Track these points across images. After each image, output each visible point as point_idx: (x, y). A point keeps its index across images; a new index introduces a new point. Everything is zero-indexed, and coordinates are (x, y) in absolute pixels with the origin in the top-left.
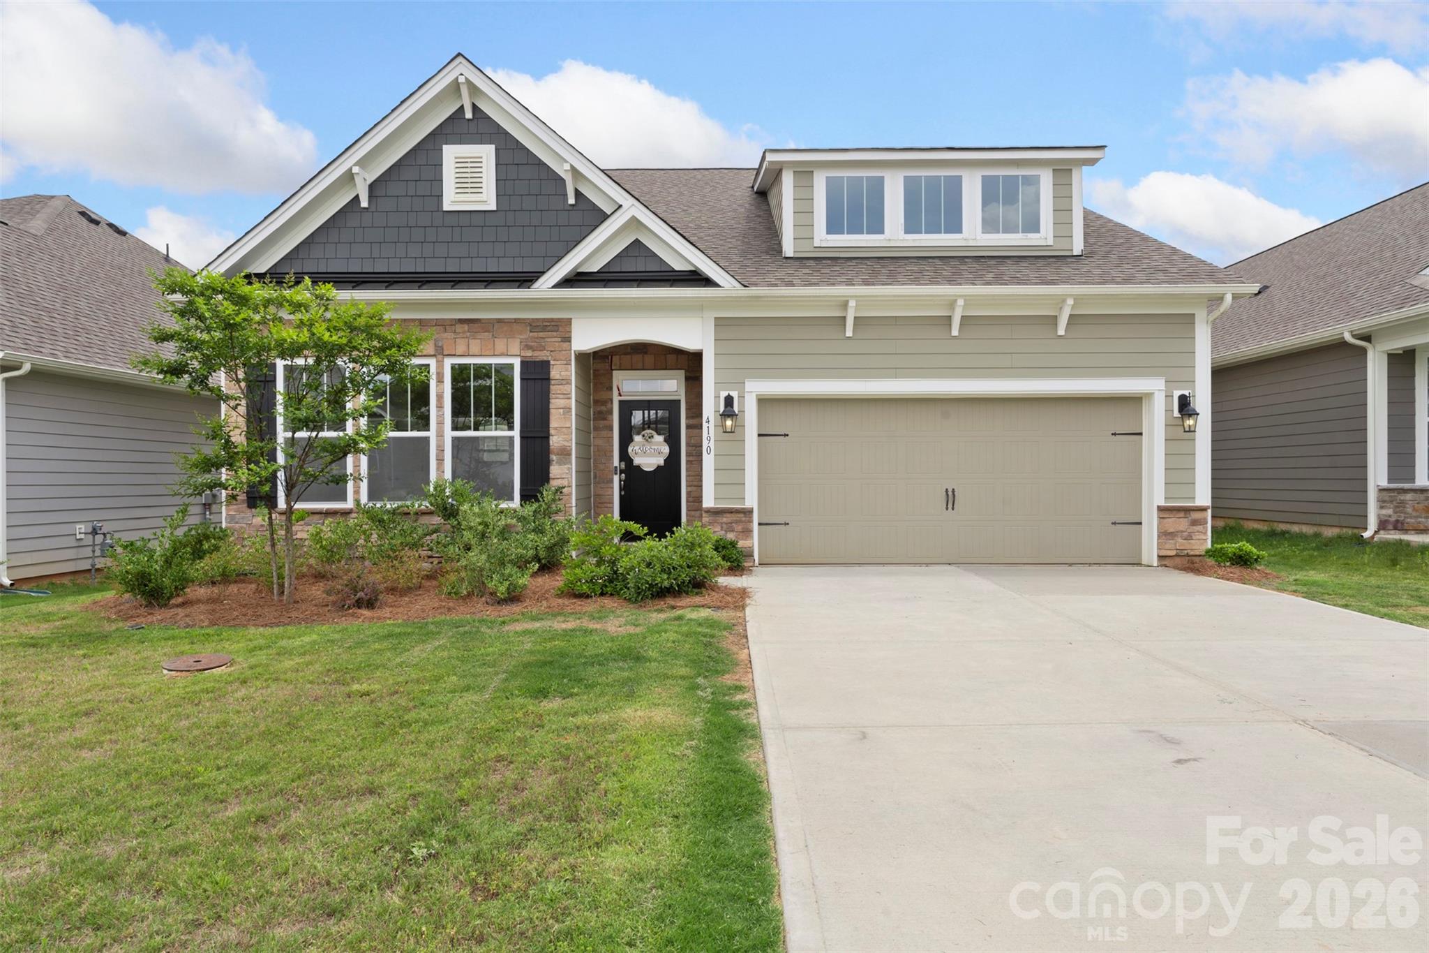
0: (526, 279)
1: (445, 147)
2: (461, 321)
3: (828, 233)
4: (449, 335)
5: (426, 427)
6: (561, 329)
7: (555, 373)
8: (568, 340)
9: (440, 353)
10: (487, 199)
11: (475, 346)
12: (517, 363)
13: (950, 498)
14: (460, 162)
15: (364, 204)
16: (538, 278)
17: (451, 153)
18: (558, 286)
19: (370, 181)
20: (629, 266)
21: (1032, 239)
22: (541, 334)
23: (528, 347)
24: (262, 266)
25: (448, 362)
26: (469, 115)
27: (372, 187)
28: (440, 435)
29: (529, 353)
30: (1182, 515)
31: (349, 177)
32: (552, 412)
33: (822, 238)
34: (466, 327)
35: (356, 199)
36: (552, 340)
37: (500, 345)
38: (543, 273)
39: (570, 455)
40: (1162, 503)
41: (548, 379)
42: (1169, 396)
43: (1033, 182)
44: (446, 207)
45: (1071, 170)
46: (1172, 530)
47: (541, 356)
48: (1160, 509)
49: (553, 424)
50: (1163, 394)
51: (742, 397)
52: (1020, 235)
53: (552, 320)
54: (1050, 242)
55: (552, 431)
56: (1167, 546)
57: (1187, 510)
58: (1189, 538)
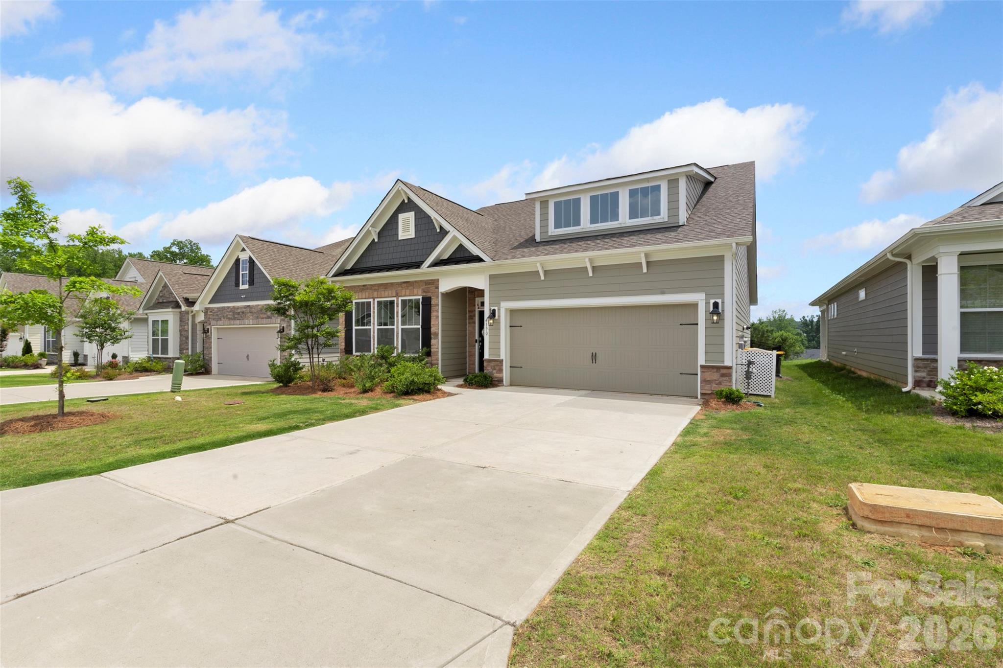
0: (418, 265)
1: (399, 215)
2: (404, 282)
3: (555, 228)
4: (400, 288)
5: (394, 325)
6: (435, 283)
7: (433, 302)
8: (437, 288)
9: (397, 296)
10: (411, 234)
11: (408, 292)
12: (420, 297)
13: (594, 357)
14: (404, 220)
15: (376, 240)
16: (422, 264)
17: (401, 217)
18: (429, 267)
19: (378, 232)
20: (459, 255)
21: (657, 219)
22: (429, 286)
23: (424, 292)
24: (349, 267)
25: (400, 299)
26: (406, 201)
27: (379, 233)
28: (397, 327)
29: (424, 294)
30: (715, 370)
31: (368, 232)
32: (432, 317)
33: (553, 231)
34: (405, 285)
35: (374, 239)
36: (432, 288)
37: (415, 291)
38: (424, 262)
39: (438, 335)
40: (703, 363)
41: (431, 304)
42: (707, 303)
43: (657, 188)
44: (399, 239)
45: (678, 179)
46: (708, 379)
47: (429, 295)
48: (702, 367)
49: (432, 323)
50: (704, 302)
51: (499, 310)
52: (649, 218)
53: (432, 280)
54: (666, 220)
55: (432, 326)
56: (706, 388)
57: (718, 368)
58: (720, 384)
